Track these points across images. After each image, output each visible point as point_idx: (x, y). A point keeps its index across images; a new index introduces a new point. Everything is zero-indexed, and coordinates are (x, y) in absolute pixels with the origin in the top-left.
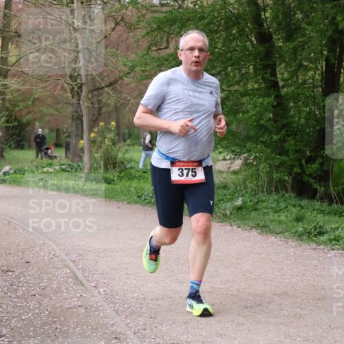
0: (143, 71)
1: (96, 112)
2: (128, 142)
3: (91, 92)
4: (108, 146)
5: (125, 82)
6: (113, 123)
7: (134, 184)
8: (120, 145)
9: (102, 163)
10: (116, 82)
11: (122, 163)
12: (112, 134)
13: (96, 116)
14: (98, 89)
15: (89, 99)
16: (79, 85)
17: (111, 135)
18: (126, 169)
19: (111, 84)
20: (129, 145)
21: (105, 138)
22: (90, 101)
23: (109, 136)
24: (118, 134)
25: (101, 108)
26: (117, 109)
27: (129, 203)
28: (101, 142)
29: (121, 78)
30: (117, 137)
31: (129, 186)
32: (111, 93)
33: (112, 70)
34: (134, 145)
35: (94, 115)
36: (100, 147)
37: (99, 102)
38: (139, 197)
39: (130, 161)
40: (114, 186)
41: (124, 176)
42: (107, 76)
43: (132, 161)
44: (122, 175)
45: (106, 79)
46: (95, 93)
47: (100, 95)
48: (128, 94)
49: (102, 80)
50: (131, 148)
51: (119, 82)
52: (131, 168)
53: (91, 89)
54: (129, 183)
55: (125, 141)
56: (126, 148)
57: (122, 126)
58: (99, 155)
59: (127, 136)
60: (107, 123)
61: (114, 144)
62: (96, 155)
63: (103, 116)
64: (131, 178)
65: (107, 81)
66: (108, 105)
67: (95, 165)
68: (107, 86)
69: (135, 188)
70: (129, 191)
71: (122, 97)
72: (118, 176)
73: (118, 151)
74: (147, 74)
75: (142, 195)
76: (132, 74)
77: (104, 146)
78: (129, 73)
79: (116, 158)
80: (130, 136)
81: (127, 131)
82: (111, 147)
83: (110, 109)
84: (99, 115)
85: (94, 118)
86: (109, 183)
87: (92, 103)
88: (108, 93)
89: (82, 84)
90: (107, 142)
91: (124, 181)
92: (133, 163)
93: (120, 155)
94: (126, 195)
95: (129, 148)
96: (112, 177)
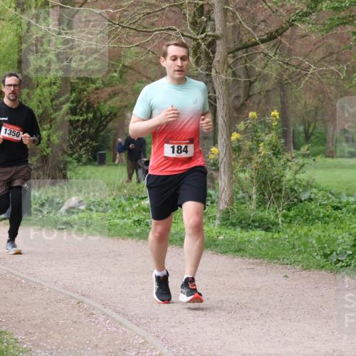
0: (335, 9)
1: (241, 92)
2: (304, 149)
3: (233, 52)
4: (264, 156)
5: (299, 32)
6: (275, 113)
7: (317, 230)
8: (288, 155)
9: (254, 190)
10: (280, 32)
11: (293, 190)
12: (273, 133)
13: (242, 100)
14: (246, 47)
15: (229, 67)
16: (210, 39)
17: (270, 137)
18: (301, 201)
19: (271, 37)
20: (305, 156)
21: (258, 142)
22: (230, 71)
23: (267, 138)
24: (285, 135)
25: (251, 83)
26: (282, 85)
27: (307, 268)
28: (251, 150)
29: (292, 25)
30: (283, 141)
31: (306, 235)
32: (272, 55)
33: (275, 7)
34: (315, 155)
35: (237, 97)
36: (250, 159)
37: (248, 72)
38: (326, 256)
39: (308, 186)
40: (276, 235)
41: (295, 216)
42: (264, 21)
43: (312, 187)
44: (291, 214)
45: (262, 26)
46: (240, 54)
47: (251, 58)
48: (306, 56)
49: (255, 28)
50: (310, 161)
51: (288, 32)
52: (310, 200)
53: (232, 46)
54: (306, 229)
55: (297, 147)
56: (301, 161)
57: (292, 119)
58: (247, 175)
59: (302, 138)
60: (264, 113)
61: (276, 154)
62: (241, 175)
63: (255, 99)
64: (310, 219)
65: (264, 31)
66: (265, 78)
67: (241, 194)
68: (263, 41)
69: (319, 239)
70: (305, 244)
71: (293, 62)
72: (285, 216)
73: (285, 166)
74: (343, 14)
75: (331, 253)
76: (314, 17)
77: (257, 159)
78: (307, 14)
79: (280, 181)
80: (308, 138)
81: (301, 128)
82: (270, 159)
83: (269, 85)
84: (248, 97)
85: (238, 104)
86: (268, 229)
87: (234, 74)
88: (266, 55)
89: (216, 38)
90: (264, 150)
91: (295, 226)
92: (314, 190)
93: (288, 175)
94: (300, 252)
95: (306, 161)
96: (272, 217)
